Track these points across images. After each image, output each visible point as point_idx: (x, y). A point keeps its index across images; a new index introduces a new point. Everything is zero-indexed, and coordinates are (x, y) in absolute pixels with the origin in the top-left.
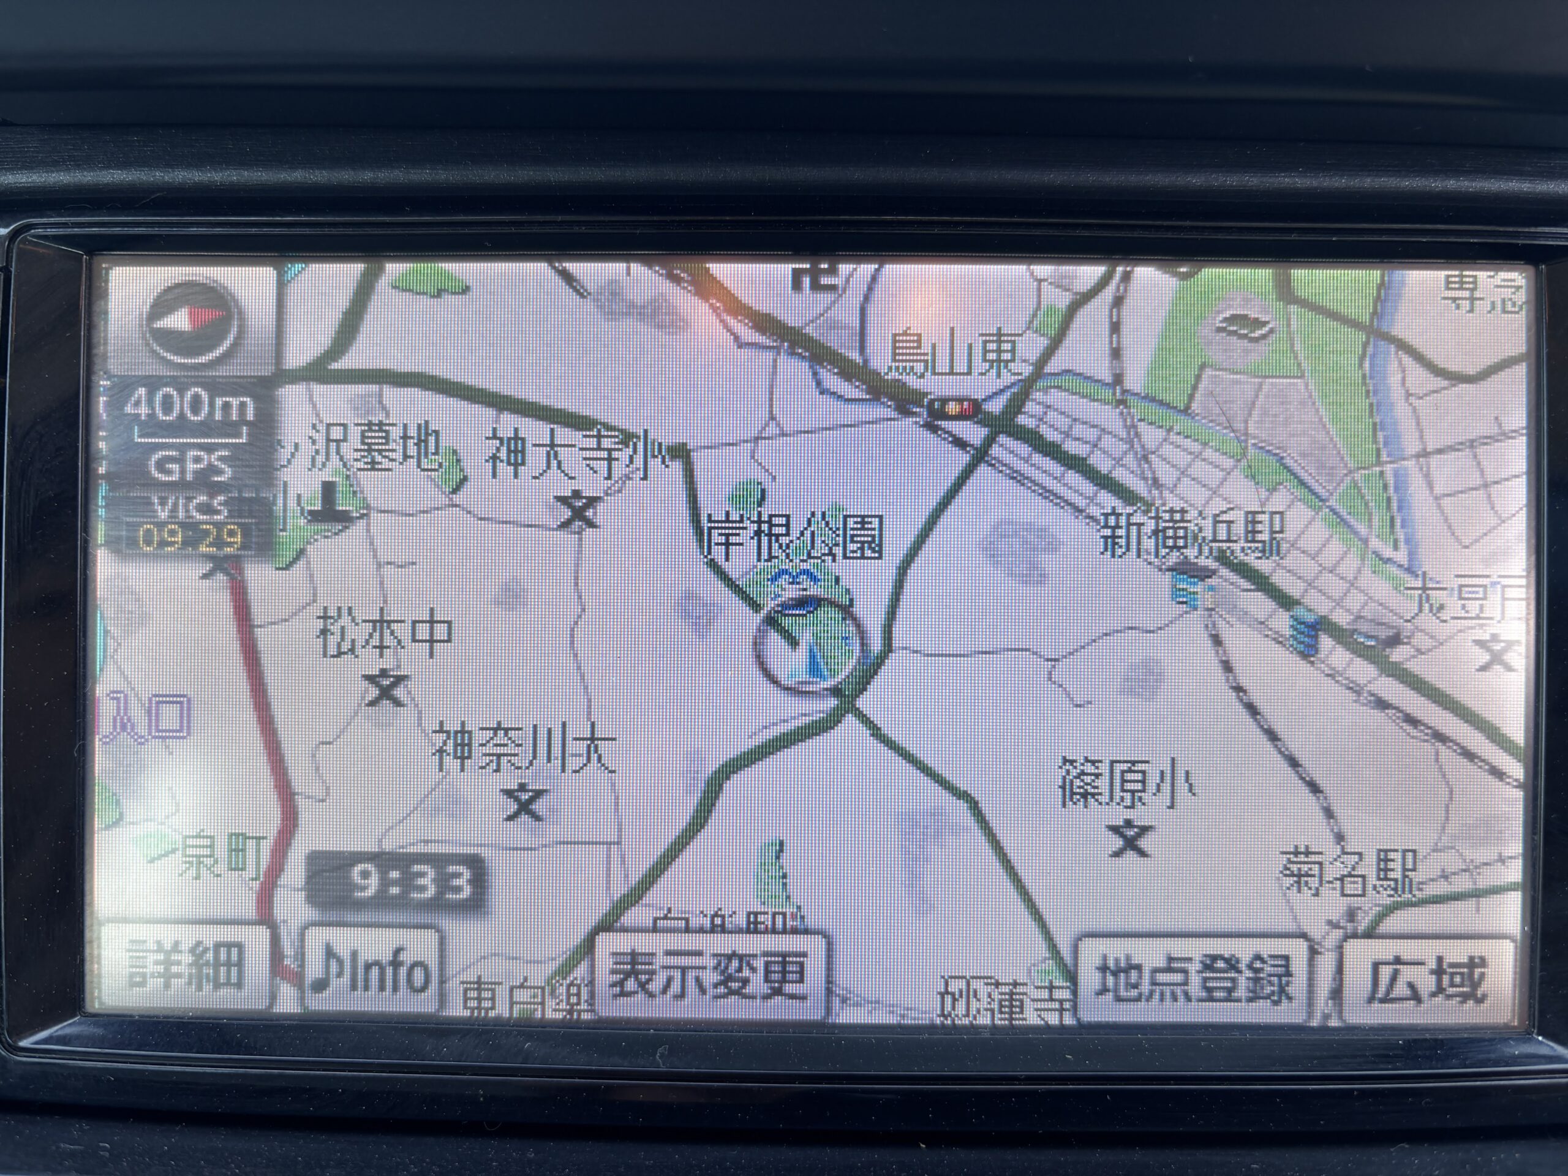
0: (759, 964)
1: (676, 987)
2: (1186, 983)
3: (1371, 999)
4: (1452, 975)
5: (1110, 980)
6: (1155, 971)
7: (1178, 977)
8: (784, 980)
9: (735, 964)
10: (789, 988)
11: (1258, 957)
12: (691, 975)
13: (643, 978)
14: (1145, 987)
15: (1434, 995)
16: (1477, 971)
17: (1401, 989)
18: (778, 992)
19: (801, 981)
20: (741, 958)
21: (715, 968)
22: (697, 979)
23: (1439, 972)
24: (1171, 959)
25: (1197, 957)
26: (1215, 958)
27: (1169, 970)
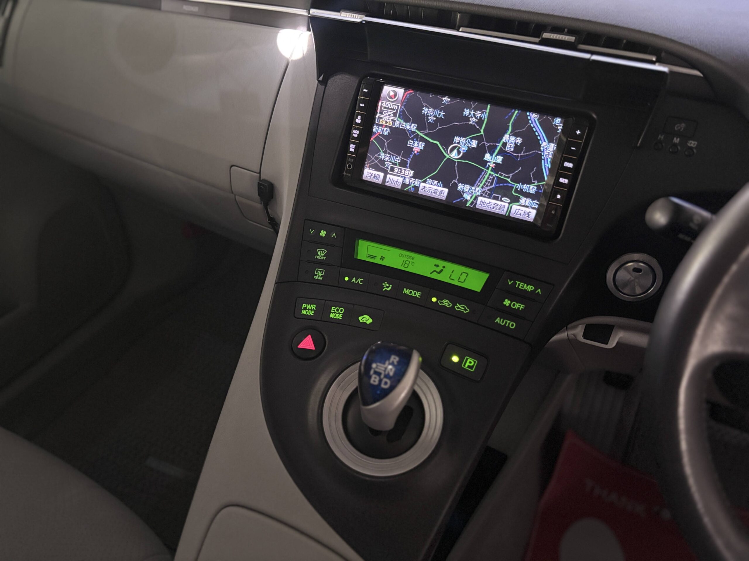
0: (439, 191)
1: (428, 192)
2: (491, 206)
3: (514, 214)
4: (526, 213)
5: (481, 203)
6: (487, 203)
7: (490, 205)
8: (441, 194)
9: (436, 190)
10: (442, 195)
11: (501, 205)
12: (431, 191)
13: (425, 190)
14: (485, 205)
15: (523, 215)
16: (530, 214)
17: (519, 213)
18: (440, 195)
19: (443, 194)
20: (437, 190)
21: (434, 190)
22: (431, 192)
23: (525, 212)
24: (490, 202)
25: (493, 203)
26: (495, 204)
27: (489, 204)
